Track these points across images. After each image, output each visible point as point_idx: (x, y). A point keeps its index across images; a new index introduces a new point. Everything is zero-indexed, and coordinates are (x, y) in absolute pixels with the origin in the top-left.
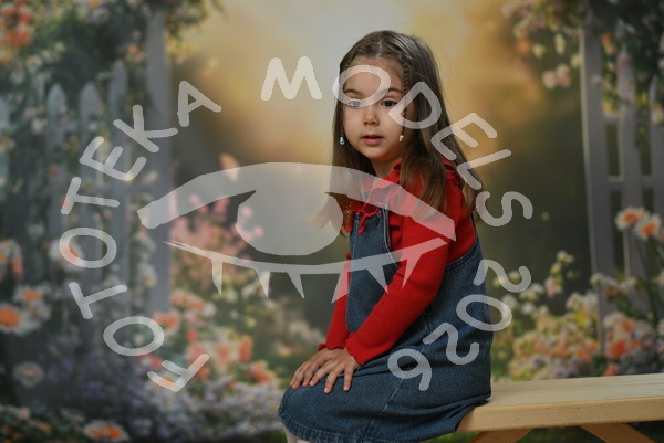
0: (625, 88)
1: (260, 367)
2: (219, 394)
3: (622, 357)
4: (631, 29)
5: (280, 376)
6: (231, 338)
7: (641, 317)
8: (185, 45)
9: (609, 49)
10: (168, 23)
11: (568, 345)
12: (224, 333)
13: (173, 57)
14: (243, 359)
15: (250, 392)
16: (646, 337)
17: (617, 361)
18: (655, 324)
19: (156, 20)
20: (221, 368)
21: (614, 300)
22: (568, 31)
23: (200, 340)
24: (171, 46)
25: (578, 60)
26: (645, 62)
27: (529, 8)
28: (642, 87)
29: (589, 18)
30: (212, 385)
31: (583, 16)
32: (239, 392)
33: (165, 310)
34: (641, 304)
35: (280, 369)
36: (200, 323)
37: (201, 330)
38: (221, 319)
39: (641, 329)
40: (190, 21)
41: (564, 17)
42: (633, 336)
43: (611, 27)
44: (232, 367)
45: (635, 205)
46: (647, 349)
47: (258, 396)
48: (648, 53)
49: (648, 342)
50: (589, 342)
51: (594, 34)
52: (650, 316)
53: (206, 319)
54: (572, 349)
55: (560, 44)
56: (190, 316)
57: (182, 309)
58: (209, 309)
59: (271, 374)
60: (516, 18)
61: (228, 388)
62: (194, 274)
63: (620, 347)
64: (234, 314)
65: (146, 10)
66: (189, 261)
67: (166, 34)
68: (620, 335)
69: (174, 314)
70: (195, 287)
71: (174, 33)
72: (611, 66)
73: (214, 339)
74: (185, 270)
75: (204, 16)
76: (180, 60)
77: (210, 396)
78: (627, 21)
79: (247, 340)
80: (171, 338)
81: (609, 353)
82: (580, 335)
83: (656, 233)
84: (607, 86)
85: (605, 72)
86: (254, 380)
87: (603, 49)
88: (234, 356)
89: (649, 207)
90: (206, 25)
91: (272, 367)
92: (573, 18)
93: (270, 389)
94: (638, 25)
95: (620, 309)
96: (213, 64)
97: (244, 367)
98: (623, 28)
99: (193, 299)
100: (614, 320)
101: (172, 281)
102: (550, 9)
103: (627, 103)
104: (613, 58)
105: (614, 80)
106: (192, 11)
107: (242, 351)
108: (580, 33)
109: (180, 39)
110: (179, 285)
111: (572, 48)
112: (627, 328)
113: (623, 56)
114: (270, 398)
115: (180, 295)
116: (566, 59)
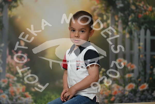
0: (120, 29)
1: (27, 93)
2: (16, 100)
3: (116, 95)
4: (122, 14)
5: (32, 96)
6: (20, 86)
7: (121, 85)
8: (13, 13)
9: (117, 19)
10: (9, 7)
11: (103, 91)
12: (19, 85)
13: (10, 15)
14: (23, 91)
15: (24, 100)
16: (122, 90)
17: (115, 96)
18: (124, 87)
19: (6, 6)
20: (17, 93)
21: (115, 81)
22: (107, 14)
23: (13, 86)
24: (9, 13)
25: (109, 21)
26: (125, 23)
27: (98, 8)
28: (124, 29)
29: (112, 11)
30: (15, 98)
31: (111, 11)
32: (22, 100)
33: (4, 78)
34: (121, 82)
35: (32, 94)
36: (13, 82)
37: (13, 84)
38: (18, 81)
39: (121, 88)
40: (14, 7)
41: (106, 11)
42: (119, 90)
43: (117, 14)
44: (20, 93)
45: (121, 57)
46: (122, 93)
47: (26, 101)
48: (126, 21)
49: (123, 91)
50: (108, 91)
51: (113, 15)
52: (123, 85)
53: (14, 81)
54: (104, 92)
55: (105, 17)
56: (10, 80)
57: (8, 78)
58: (15, 79)
59: (30, 96)
60: (94, 10)
61: (19, 98)
62: (12, 70)
63: (116, 92)
64: (21, 80)
65: (3, 3)
66: (11, 66)
67: (8, 10)
68: (116, 89)
69: (6, 79)
70: (12, 73)
71: (10, 9)
72: (117, 23)
73: (16, 86)
74: (10, 69)
75: (18, 6)
76: (11, 16)
77: (14, 100)
78: (121, 12)
79: (24, 87)
80: (5, 85)
81: (113, 93)
82: (106, 89)
83: (126, 65)
84: (116, 28)
85: (115, 25)
86: (25, 97)
87: (115, 19)
88: (21, 90)
89: (124, 58)
90: (18, 8)
91: (30, 94)
92: (108, 11)
93: (29, 99)
94: (124, 14)
95: (116, 83)
96: (19, 18)
97: (23, 93)
98: (120, 14)
99: (11, 76)
100: (115, 85)
101: (6, 71)
102: (103, 8)
103: (120, 32)
104: (117, 21)
105: (117, 26)
106: (15, 4)
107: (23, 89)
108: (110, 15)
109: (12, 11)
110: (8, 72)
111: (108, 18)
112: (118, 88)
113: (120, 21)
114: (29, 101)
115: (8, 75)
116: (106, 21)
